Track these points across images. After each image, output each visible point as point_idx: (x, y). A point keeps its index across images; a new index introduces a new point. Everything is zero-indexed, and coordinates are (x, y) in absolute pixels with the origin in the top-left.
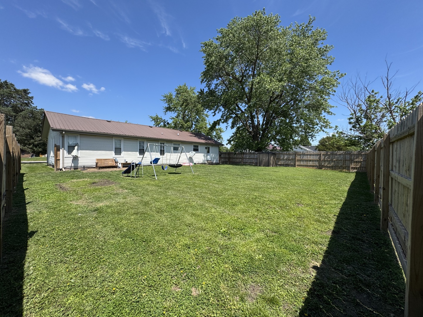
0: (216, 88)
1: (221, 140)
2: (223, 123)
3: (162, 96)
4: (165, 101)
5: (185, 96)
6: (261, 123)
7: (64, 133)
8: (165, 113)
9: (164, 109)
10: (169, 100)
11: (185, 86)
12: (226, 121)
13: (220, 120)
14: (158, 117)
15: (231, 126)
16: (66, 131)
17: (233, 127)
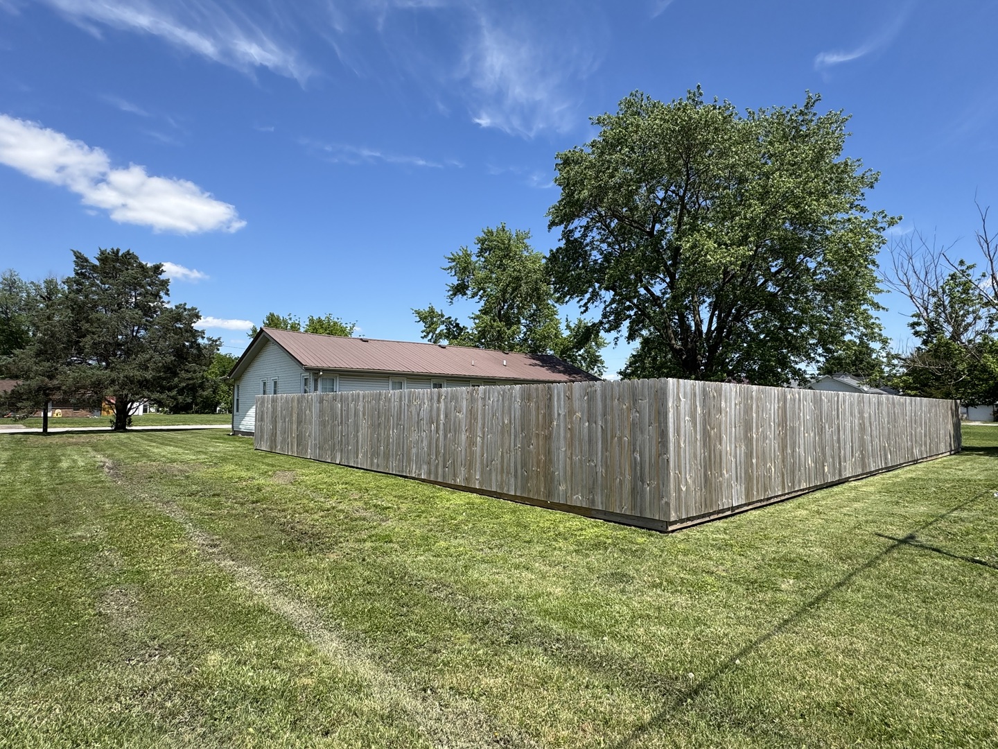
0: (584, 236)
1: (598, 367)
2: (608, 331)
3: (446, 258)
4: (453, 270)
5: (515, 270)
6: (704, 328)
7: (321, 373)
8: (450, 300)
9: (449, 291)
10: (463, 267)
11: (504, 230)
12: (615, 326)
13: (601, 323)
14: (433, 312)
15: (627, 334)
16: (324, 370)
17: (631, 337)
